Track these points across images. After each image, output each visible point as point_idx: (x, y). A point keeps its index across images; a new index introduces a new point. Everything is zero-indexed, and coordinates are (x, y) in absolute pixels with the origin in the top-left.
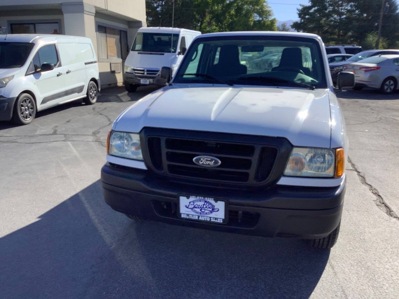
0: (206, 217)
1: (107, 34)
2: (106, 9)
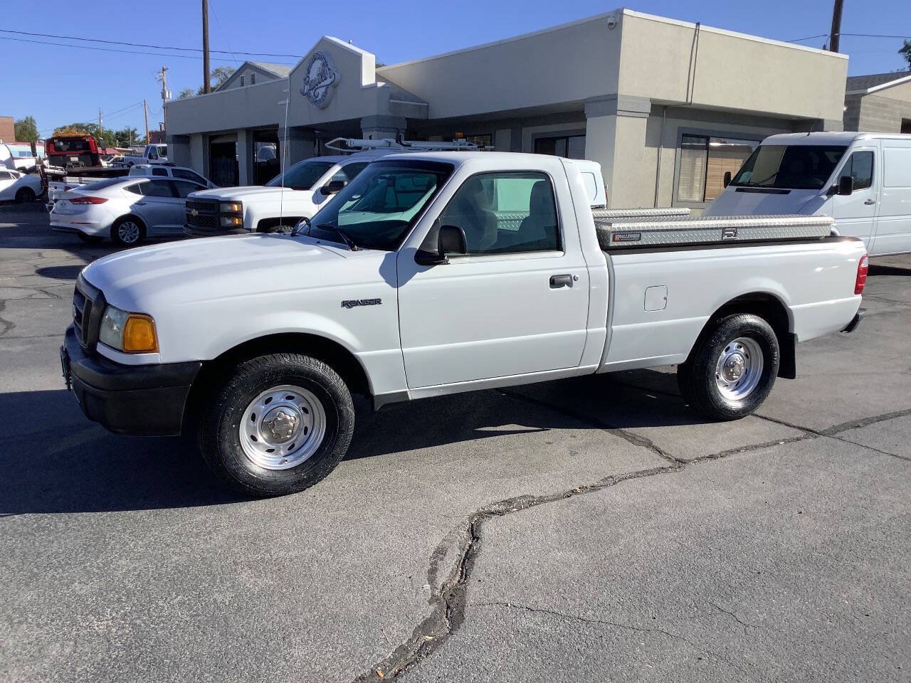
1: (709, 152)
2: (689, 101)
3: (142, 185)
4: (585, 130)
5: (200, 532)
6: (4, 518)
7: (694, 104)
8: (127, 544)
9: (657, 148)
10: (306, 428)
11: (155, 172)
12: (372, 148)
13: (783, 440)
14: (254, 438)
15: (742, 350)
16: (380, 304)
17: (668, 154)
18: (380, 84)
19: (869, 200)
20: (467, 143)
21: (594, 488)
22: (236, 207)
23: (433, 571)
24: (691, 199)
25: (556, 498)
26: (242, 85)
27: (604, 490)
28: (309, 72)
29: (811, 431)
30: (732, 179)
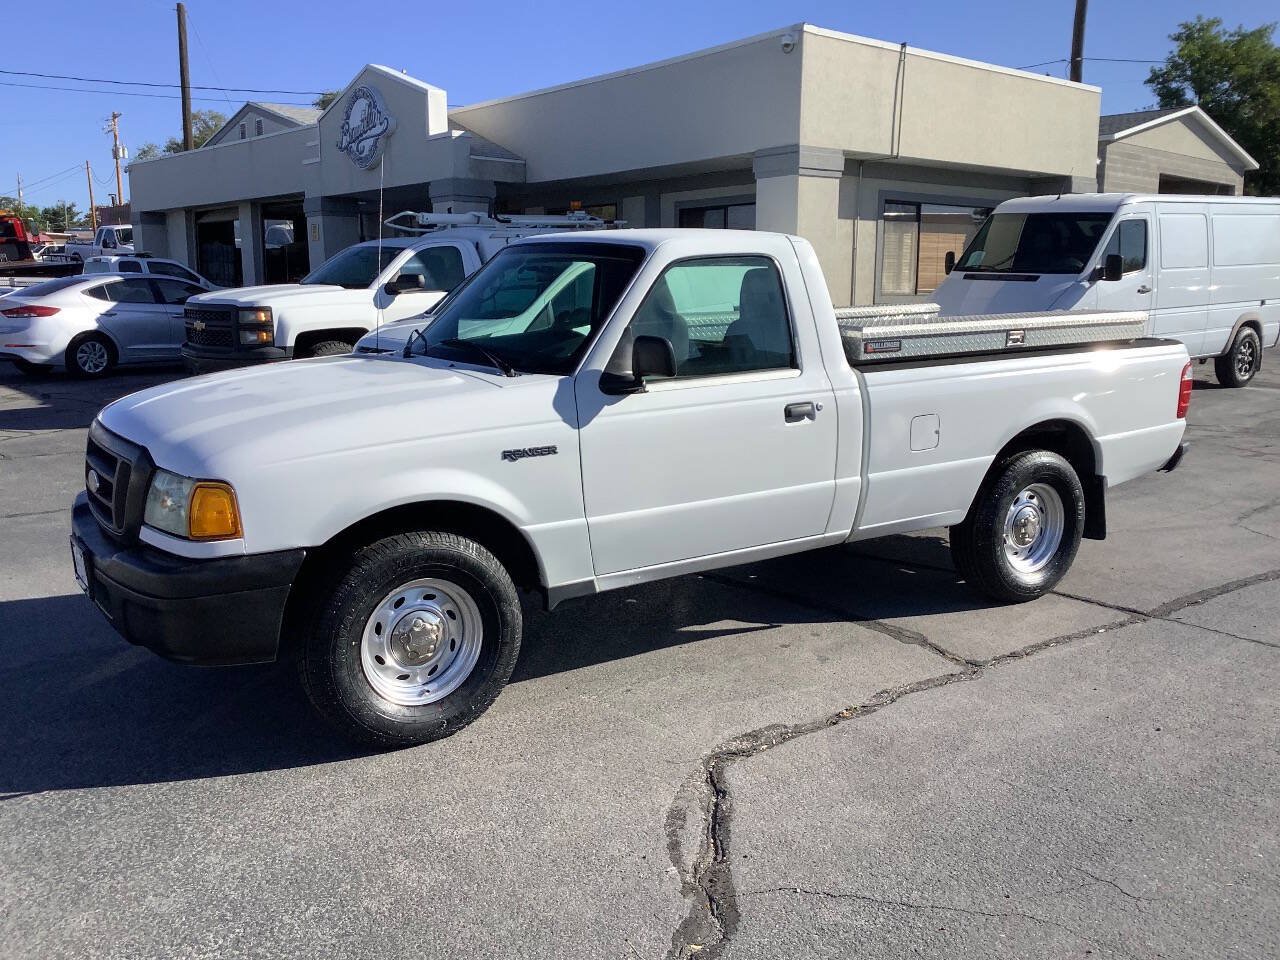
1: (922, 224)
2: (895, 153)
3: (110, 286)
4: (754, 196)
5: (317, 806)
6: (12, 801)
7: (902, 157)
8: (212, 831)
9: (850, 222)
10: (453, 641)
11: (123, 266)
12: (454, 226)
13: (1104, 627)
14: (380, 660)
15: (1035, 501)
16: (555, 453)
17: (867, 227)
18: (456, 133)
19: (1144, 287)
20: (589, 217)
21: (866, 709)
22: (263, 317)
23: (674, 846)
24: (898, 291)
25: (816, 727)
26: (243, 137)
27: (881, 711)
28: (348, 118)
29: (1135, 612)
30: (956, 261)
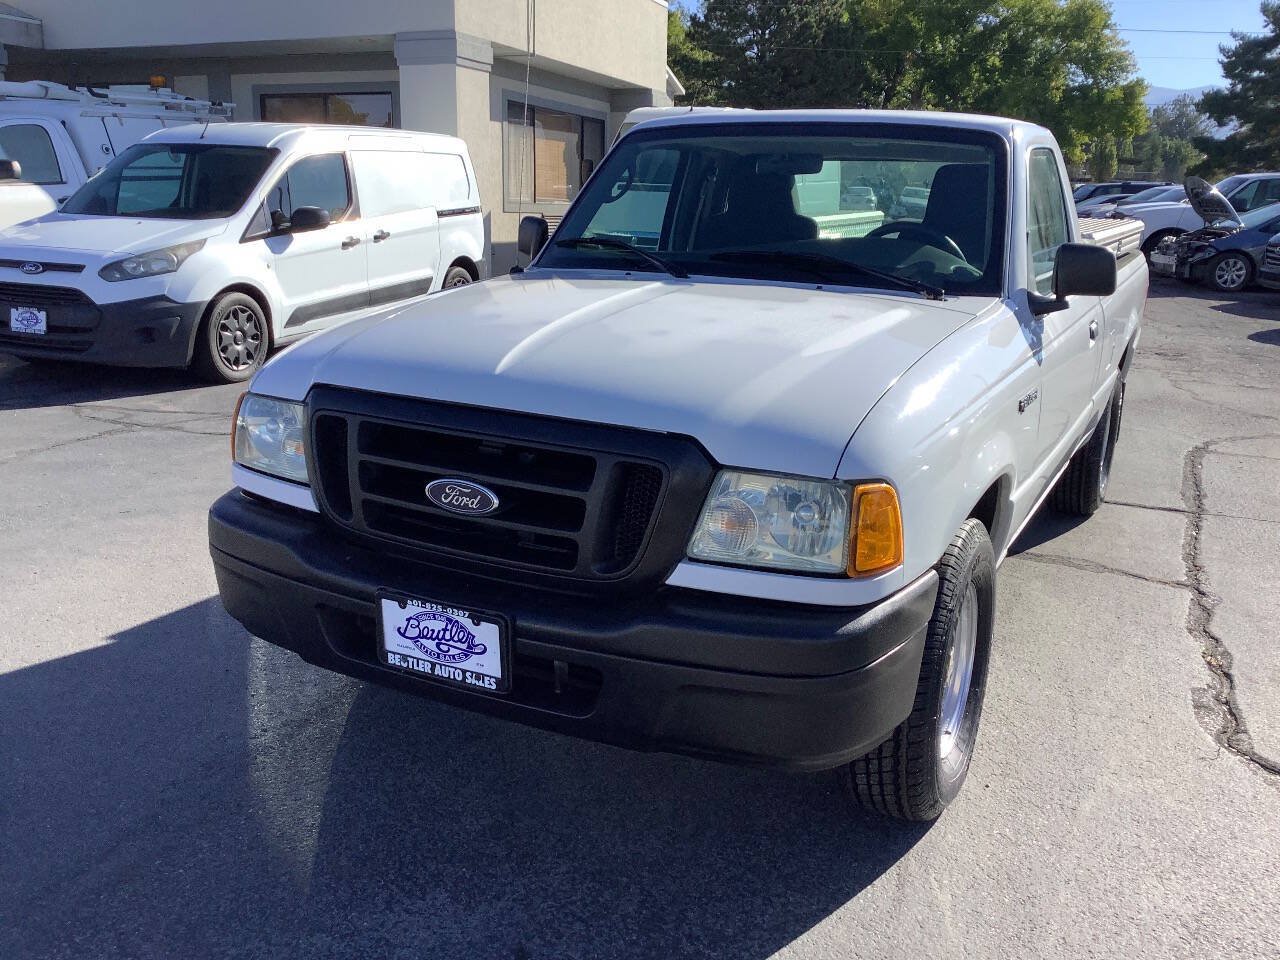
0: (452, 670)
1: (536, 129)
2: (531, 51)
7: (537, 55)
13: (1190, 529)
21: (1217, 652)
29: (1180, 511)
